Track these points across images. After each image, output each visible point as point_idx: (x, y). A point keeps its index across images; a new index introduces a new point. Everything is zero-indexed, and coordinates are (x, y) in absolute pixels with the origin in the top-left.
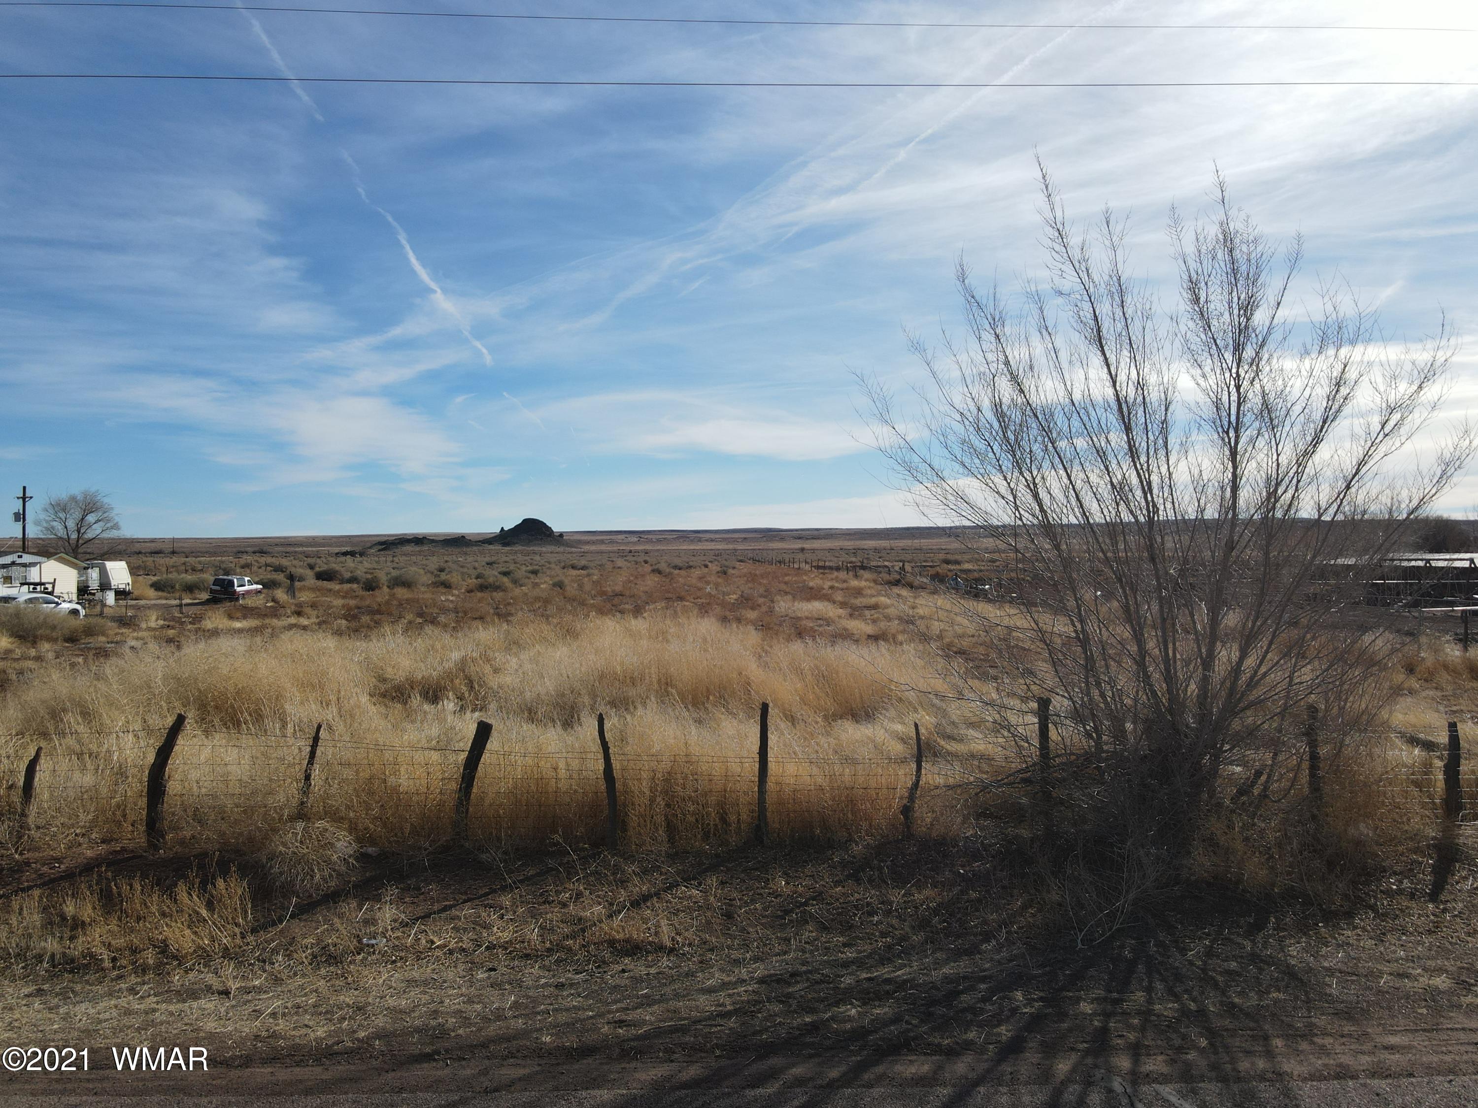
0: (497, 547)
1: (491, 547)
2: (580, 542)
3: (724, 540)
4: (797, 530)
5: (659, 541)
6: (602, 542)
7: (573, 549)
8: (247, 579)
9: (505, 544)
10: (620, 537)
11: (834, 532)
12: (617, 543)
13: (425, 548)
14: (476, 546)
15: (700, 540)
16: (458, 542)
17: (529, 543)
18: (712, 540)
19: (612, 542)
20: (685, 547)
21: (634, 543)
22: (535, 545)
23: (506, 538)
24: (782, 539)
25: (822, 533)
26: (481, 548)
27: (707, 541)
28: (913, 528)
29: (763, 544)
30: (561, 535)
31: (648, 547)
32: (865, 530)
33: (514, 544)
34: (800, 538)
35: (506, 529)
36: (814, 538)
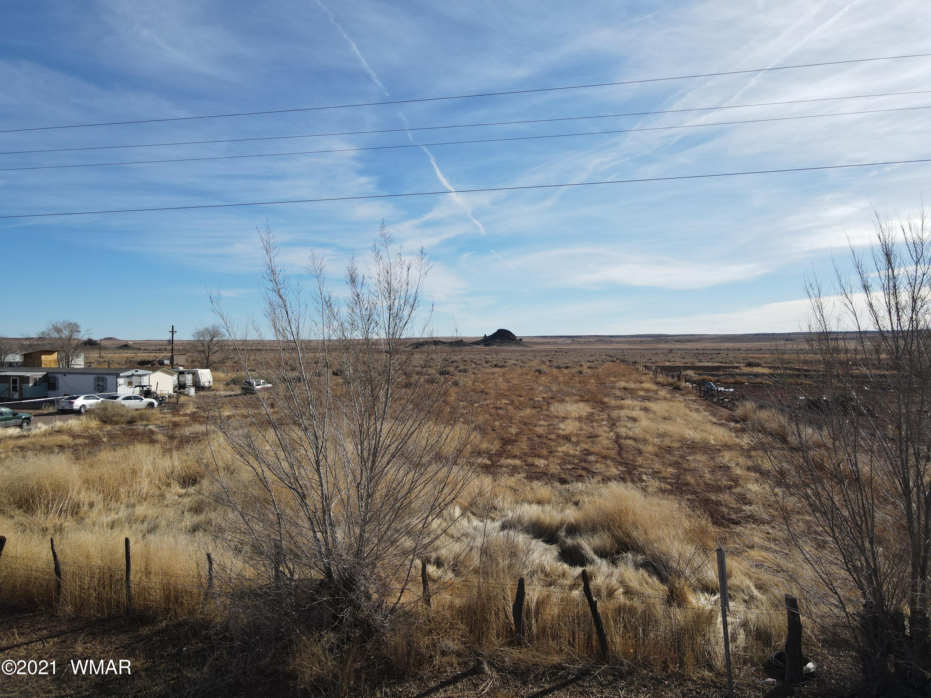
0: (481, 347)
1: (478, 347)
2: (535, 343)
3: (628, 342)
4: (678, 336)
5: (585, 343)
6: (549, 343)
7: (528, 349)
8: (262, 381)
9: (487, 345)
10: (562, 340)
11: (704, 337)
12: (559, 344)
13: (439, 347)
14: (469, 346)
15: (612, 342)
16: (459, 343)
17: (501, 344)
18: (619, 343)
19: (555, 343)
20: (601, 347)
21: (569, 344)
22: (505, 345)
23: (487, 341)
24: (667, 342)
25: (695, 338)
26: (472, 347)
27: (616, 343)
28: (761, 334)
29: (653, 345)
30: (521, 340)
31: (577, 347)
32: (726, 335)
33: (492, 345)
34: (679, 341)
35: (487, 335)
36: (689, 341)
